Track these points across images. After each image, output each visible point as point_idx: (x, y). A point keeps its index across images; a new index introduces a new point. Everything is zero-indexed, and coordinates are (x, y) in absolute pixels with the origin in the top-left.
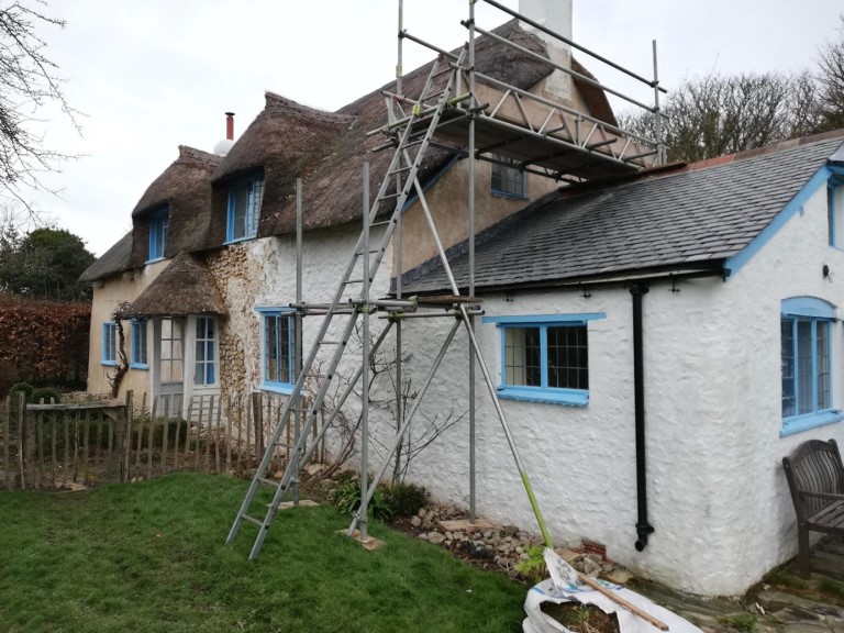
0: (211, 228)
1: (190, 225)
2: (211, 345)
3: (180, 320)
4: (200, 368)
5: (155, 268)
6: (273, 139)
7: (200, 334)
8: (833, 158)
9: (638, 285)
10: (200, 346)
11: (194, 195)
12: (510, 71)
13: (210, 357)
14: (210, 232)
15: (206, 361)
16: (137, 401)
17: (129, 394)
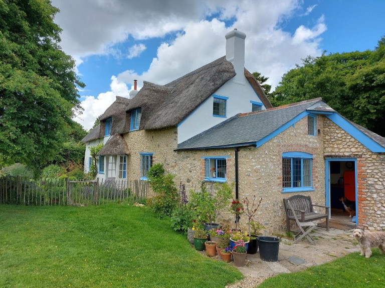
0: (125, 126)
1: (119, 124)
2: (125, 165)
3: (115, 156)
4: (121, 172)
5: (107, 139)
6: (145, 98)
7: (121, 161)
8: (309, 109)
9: (237, 149)
10: (121, 165)
11: (121, 114)
12: (221, 76)
13: (124, 169)
14: (125, 127)
15: (123, 170)
16: (100, 181)
17: (98, 178)
